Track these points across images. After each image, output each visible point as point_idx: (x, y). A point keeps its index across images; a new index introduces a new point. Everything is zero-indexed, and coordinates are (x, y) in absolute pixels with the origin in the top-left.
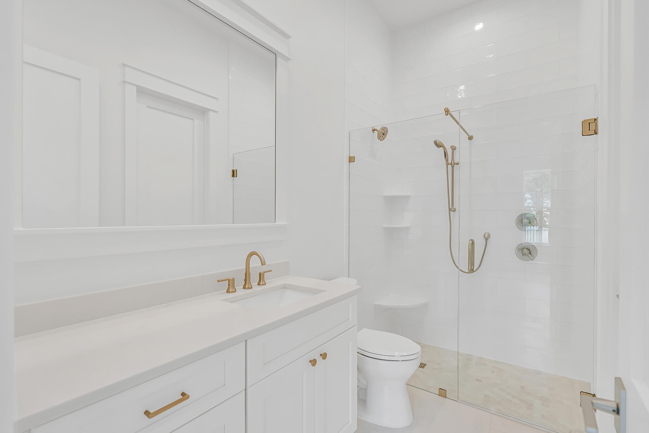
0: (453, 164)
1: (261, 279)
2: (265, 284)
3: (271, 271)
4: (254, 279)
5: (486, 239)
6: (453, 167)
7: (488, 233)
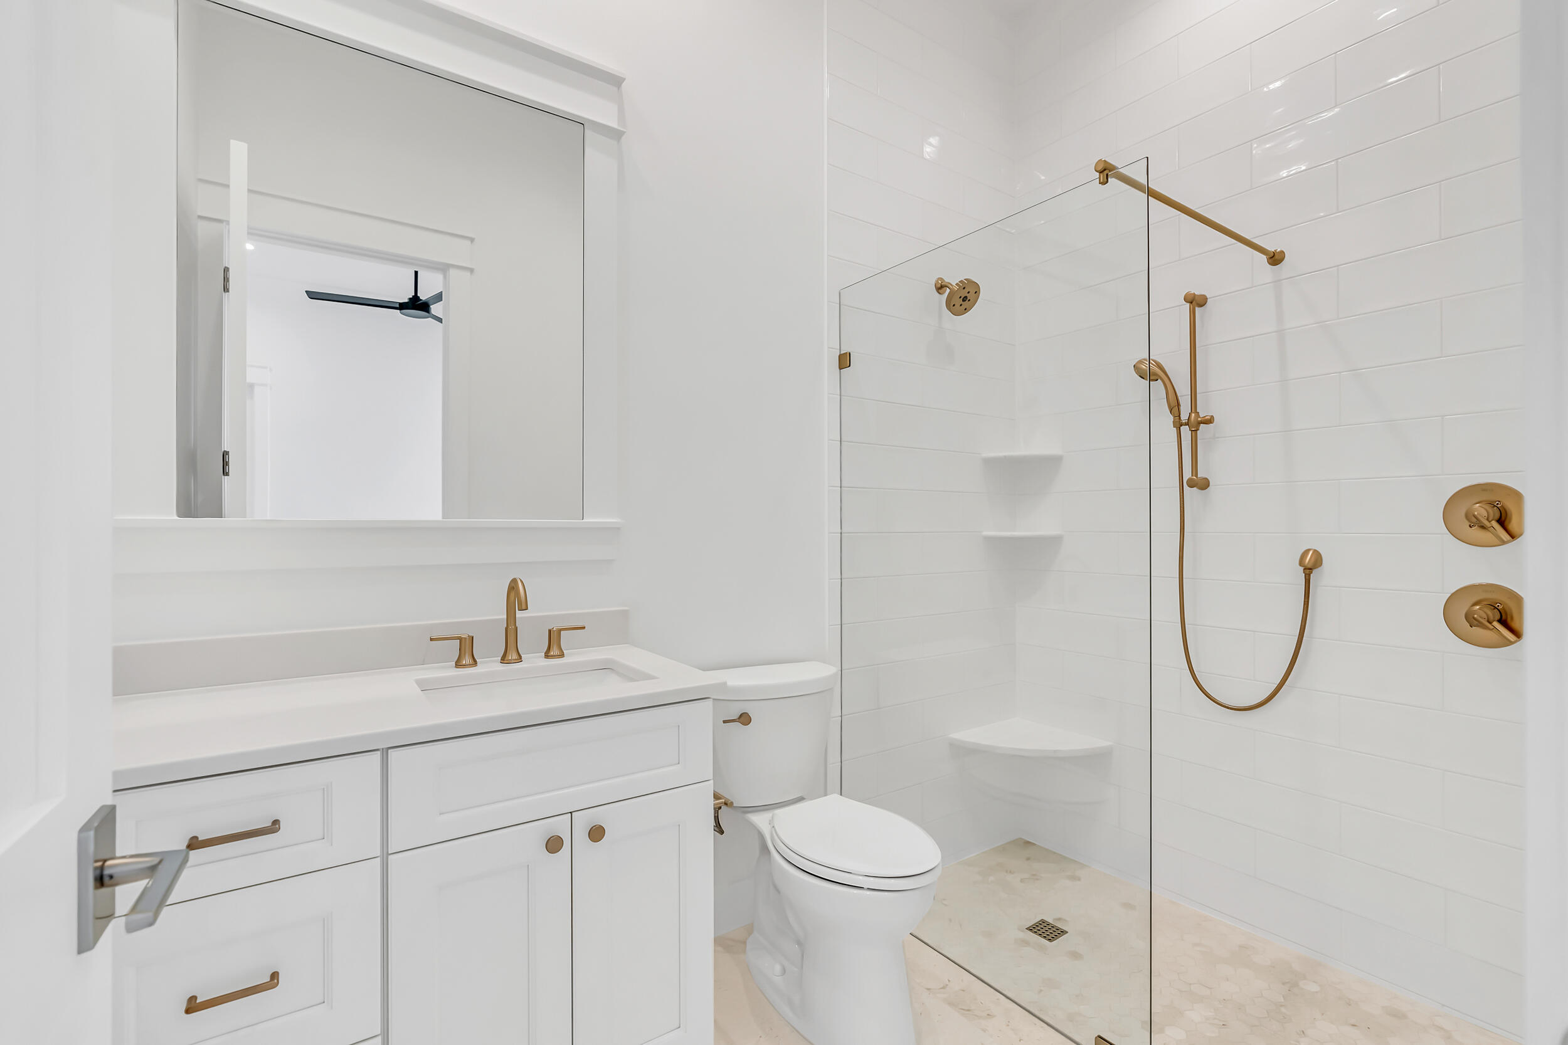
0: (1198, 423)
1: (553, 644)
2: (562, 655)
3: (584, 628)
4: (531, 639)
5: (1308, 571)
6: (1194, 432)
7: (1315, 551)
